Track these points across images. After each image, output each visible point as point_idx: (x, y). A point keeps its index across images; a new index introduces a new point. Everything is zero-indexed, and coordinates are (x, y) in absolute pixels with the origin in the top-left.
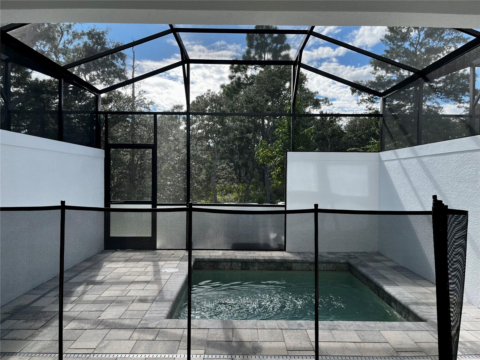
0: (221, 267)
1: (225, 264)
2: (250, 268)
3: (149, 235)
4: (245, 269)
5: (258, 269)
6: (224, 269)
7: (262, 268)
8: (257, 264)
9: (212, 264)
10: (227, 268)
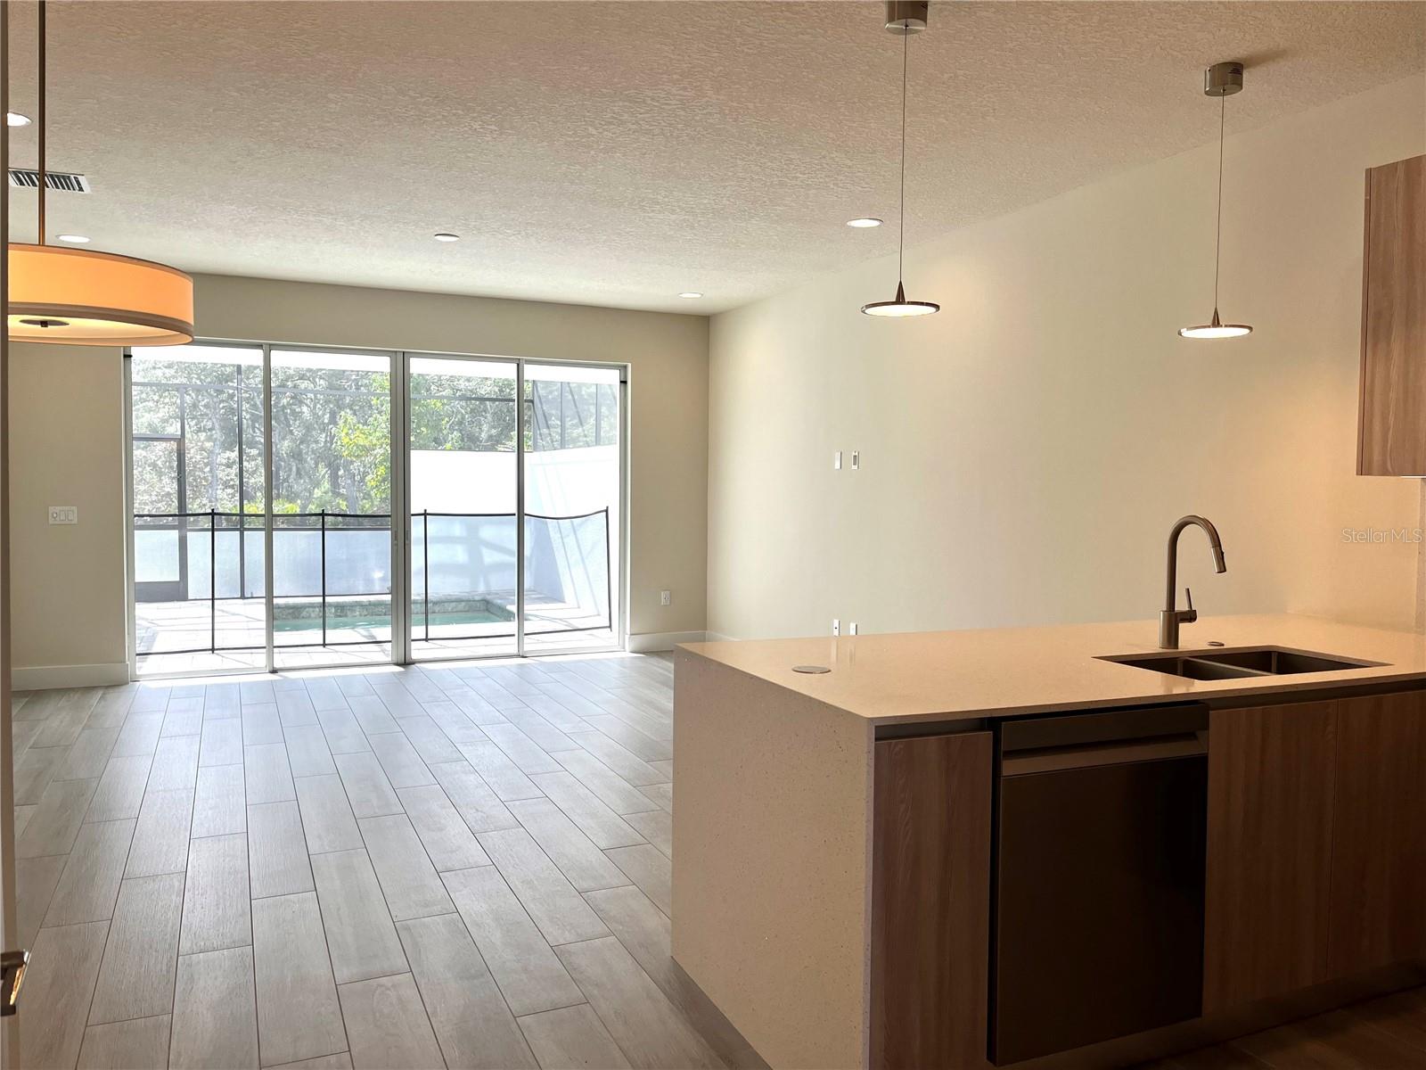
0: (304, 614)
1: (311, 609)
2: (349, 613)
3: (175, 577)
4: (340, 616)
5: (361, 615)
6: (309, 617)
7: (365, 613)
8: (358, 609)
9: (291, 611)
10: (313, 615)
